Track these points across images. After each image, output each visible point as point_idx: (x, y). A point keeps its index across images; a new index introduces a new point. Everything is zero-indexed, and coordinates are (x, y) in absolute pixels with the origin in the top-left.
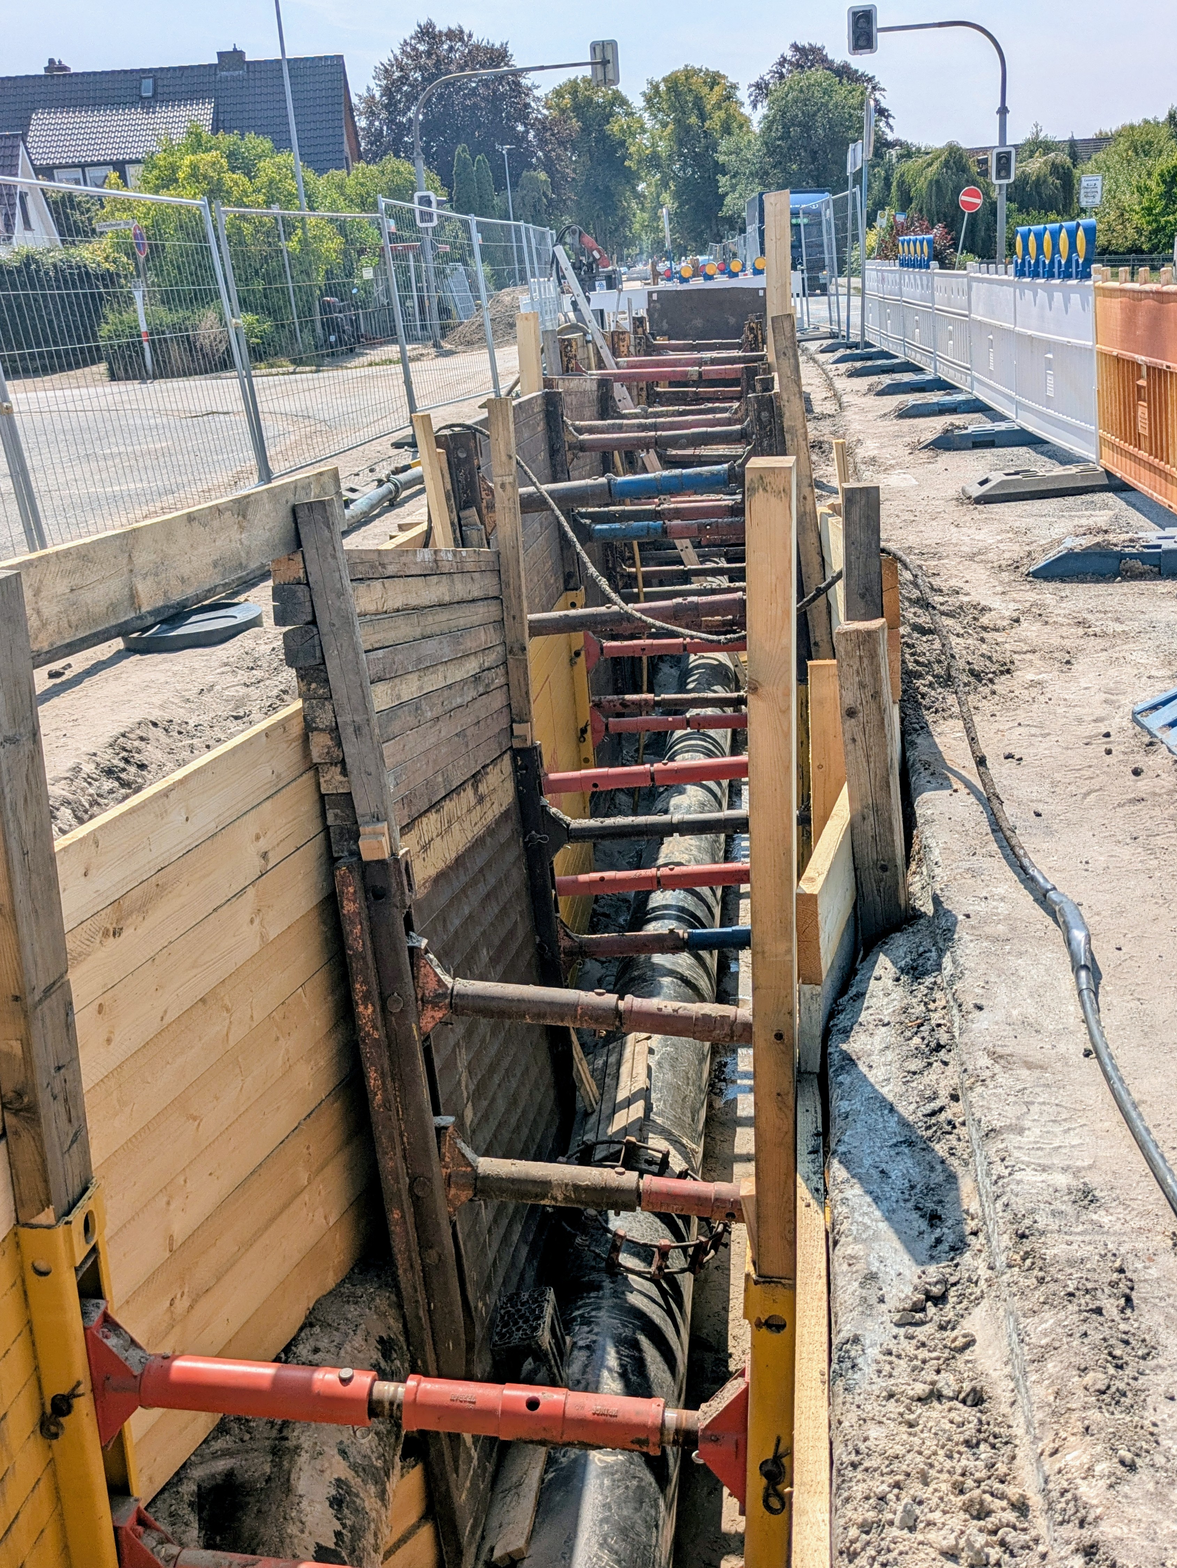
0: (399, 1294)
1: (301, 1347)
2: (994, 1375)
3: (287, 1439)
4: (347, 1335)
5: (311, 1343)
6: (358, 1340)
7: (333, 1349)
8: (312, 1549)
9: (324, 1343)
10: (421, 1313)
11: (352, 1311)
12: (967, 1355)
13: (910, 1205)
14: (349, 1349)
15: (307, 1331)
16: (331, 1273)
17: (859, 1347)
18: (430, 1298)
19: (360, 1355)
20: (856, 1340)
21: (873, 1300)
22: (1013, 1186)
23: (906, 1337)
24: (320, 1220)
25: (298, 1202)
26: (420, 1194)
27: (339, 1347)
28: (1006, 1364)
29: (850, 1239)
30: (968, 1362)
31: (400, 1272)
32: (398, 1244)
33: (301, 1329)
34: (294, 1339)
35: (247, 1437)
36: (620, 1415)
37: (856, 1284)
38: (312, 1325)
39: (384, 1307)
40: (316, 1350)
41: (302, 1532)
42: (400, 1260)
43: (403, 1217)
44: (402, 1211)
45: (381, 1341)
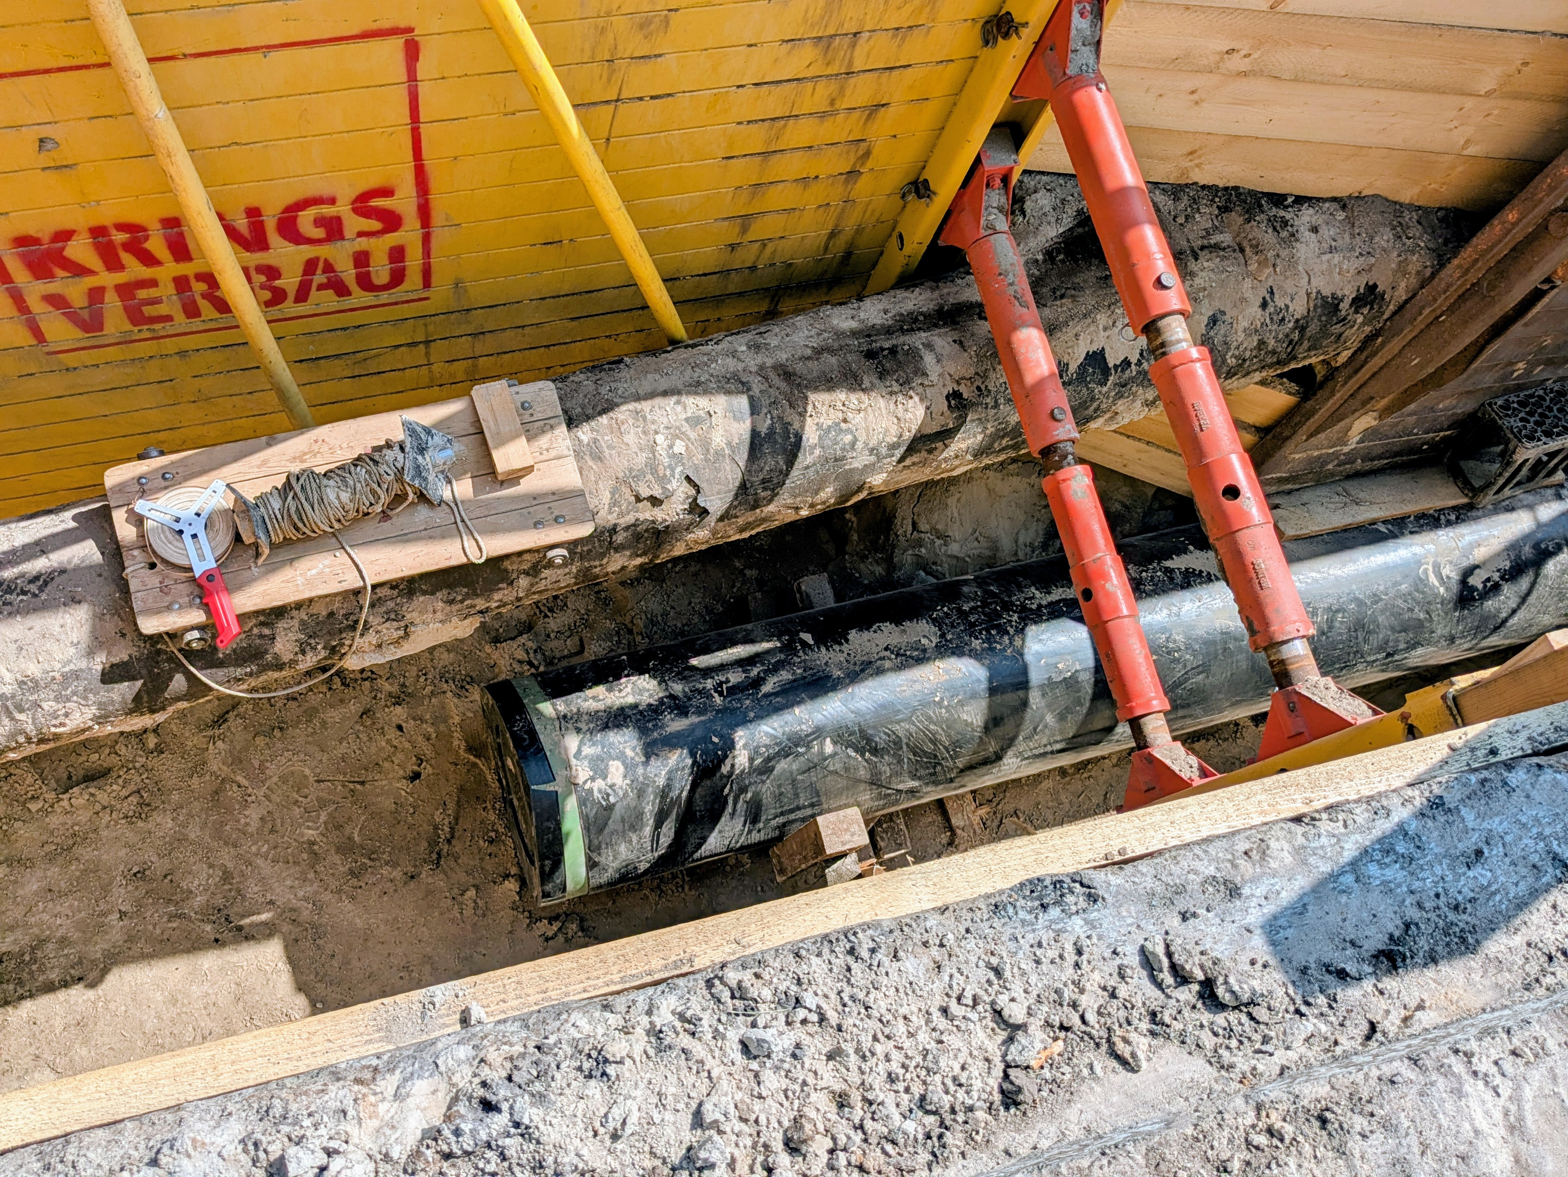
0: (1433, 275)
1: (1311, 211)
2: (1072, 1113)
3: (1196, 259)
4: (1353, 249)
5: (1318, 219)
6: (1353, 265)
7: (1325, 246)
8: (1094, 348)
9: (1326, 232)
10: (1426, 311)
11: (1385, 237)
12: (1102, 1062)
13: (1413, 914)
14: (1336, 261)
15: (1335, 205)
16: (1416, 190)
17: (1082, 904)
18: (1451, 310)
19: (1337, 278)
20: (1093, 898)
21: (1182, 904)
22: (1441, 1083)
23: (1120, 968)
24: (1459, 137)
25: (1458, 100)
26: (1552, 227)
27: (1331, 250)
28: (1088, 1130)
29: (1301, 840)
30: (1091, 1067)
31: (1455, 262)
32: (1482, 240)
33: (1334, 199)
34: (1318, 199)
35: (1181, 220)
36: (1266, 592)
37: (1211, 871)
38: (1344, 207)
39: (1412, 268)
40: (1315, 230)
41: (1105, 329)
42: (1467, 253)
43: (1515, 225)
44: (1520, 220)
45: (1372, 288)
